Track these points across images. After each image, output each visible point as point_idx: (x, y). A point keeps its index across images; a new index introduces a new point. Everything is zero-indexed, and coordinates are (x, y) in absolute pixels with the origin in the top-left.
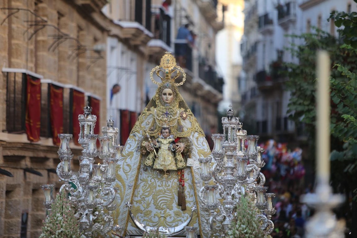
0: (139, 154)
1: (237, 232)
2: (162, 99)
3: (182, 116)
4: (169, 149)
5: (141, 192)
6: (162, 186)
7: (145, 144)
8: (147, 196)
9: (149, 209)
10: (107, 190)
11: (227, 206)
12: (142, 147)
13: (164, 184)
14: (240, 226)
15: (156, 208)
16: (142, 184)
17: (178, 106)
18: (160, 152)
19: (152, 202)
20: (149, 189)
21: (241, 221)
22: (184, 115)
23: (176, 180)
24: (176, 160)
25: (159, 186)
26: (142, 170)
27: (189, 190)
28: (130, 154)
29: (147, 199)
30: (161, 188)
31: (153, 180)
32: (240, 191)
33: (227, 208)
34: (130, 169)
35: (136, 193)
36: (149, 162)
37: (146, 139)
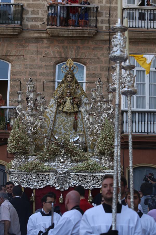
0: (56, 105)
1: (104, 135)
2: (67, 79)
3: (76, 88)
4: (70, 102)
5: (58, 123)
6: (67, 120)
7: (59, 100)
8: (60, 125)
9: (61, 131)
10: (40, 117)
11: (99, 124)
12: (57, 101)
13: (68, 119)
14: (105, 132)
15: (64, 130)
16: (58, 120)
17: (74, 83)
18: (66, 104)
19: (63, 128)
20: (61, 122)
21: (105, 130)
22: (78, 87)
23: (74, 118)
24: (74, 107)
25: (66, 120)
26: (57, 113)
27: (80, 122)
28: (52, 106)
29: (60, 126)
30: (67, 121)
31: (63, 118)
32: (105, 116)
33: (98, 125)
34: (52, 112)
35: (55, 124)
36: (61, 109)
37: (60, 98)
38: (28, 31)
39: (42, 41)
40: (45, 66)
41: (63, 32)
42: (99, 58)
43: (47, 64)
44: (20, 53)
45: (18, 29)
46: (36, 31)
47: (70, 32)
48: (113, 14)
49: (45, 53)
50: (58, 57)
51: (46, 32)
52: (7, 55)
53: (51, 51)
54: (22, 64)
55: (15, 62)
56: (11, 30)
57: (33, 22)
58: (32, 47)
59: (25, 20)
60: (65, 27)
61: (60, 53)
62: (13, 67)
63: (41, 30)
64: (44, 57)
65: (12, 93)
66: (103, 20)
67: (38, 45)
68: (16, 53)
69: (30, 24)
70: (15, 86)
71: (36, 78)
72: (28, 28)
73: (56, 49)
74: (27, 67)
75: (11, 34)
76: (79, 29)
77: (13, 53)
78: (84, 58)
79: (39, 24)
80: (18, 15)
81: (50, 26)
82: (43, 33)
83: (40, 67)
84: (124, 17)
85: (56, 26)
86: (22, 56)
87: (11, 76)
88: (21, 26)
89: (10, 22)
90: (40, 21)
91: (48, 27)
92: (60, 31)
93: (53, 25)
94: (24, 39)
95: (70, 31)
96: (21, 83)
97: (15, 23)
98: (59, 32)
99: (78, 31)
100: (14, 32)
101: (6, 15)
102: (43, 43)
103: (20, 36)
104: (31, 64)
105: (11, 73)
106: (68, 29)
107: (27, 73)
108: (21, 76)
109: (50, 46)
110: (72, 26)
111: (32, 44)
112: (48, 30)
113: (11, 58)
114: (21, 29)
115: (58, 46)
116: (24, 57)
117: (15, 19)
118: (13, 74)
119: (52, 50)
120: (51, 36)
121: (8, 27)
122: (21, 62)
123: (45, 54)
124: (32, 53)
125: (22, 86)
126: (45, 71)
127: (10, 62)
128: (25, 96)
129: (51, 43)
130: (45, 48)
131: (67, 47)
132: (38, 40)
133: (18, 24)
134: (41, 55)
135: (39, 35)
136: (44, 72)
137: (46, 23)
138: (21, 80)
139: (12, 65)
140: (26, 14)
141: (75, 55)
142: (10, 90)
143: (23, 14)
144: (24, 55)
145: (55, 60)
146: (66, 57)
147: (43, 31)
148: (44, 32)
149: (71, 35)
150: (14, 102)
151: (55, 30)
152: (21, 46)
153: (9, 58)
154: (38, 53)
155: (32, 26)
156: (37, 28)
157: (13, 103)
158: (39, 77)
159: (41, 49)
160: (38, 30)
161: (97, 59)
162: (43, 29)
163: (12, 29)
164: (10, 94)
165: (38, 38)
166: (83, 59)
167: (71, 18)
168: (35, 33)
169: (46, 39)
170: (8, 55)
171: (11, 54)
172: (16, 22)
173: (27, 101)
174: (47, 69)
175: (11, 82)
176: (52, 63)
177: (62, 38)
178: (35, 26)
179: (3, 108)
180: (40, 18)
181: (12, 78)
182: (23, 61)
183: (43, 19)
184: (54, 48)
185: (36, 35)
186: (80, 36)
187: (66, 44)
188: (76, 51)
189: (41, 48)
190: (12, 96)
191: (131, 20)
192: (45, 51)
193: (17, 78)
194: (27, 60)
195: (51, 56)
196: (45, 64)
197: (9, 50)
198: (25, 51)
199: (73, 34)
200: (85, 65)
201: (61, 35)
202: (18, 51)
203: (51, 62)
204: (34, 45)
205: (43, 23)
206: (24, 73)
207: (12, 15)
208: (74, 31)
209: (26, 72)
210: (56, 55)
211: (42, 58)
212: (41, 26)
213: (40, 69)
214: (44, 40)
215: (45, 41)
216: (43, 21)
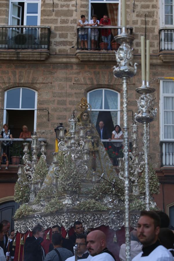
38: (56, 56)
39: (72, 66)
40: (75, 93)
41: (95, 57)
42: (134, 84)
43: (77, 92)
44: (48, 80)
45: (45, 53)
46: (64, 56)
47: (102, 57)
48: (149, 36)
49: (74, 79)
50: (89, 84)
51: (75, 56)
52: (33, 82)
53: (82, 78)
54: (49, 92)
55: (42, 90)
56: (37, 55)
57: (61, 46)
58: (61, 74)
59: (53, 44)
60: (97, 51)
61: (91, 79)
62: (40, 95)
63: (70, 55)
64: (74, 84)
65: (39, 124)
66: (138, 42)
67: (68, 71)
68: (43, 80)
69: (58, 48)
70: (43, 117)
71: (65, 107)
72: (56, 53)
73: (87, 74)
74: (55, 95)
75: (38, 59)
76: (112, 53)
77: (40, 80)
78: (118, 84)
79: (68, 48)
80: (45, 39)
81: (80, 50)
82: (73, 58)
83: (69, 95)
84: (161, 39)
85: (87, 49)
86: (50, 84)
87: (38, 105)
88: (49, 51)
89: (36, 46)
90: (69, 45)
91: (78, 51)
92: (91, 55)
93: (83, 49)
94: (52, 64)
95: (103, 55)
96: (49, 112)
97: (41, 48)
98: (89, 56)
99: (110, 55)
100: (41, 57)
101: (32, 39)
102: (72, 69)
103: (47, 62)
104: (60, 92)
105: (38, 102)
106: (100, 53)
107: (56, 102)
108: (49, 105)
109: (80, 72)
110: (104, 50)
111: (60, 70)
112: (78, 54)
113: (38, 86)
114: (48, 54)
115: (89, 71)
116: (52, 84)
117: (41, 43)
118: (40, 104)
119: (82, 76)
120: (82, 61)
121: (34, 52)
122: (49, 90)
123: (75, 81)
124: (61, 80)
125: (50, 116)
126: (75, 99)
127: (37, 90)
128: (53, 127)
129: (81, 69)
130: (75, 74)
131: (99, 73)
132: (67, 65)
133: (44, 48)
134: (71, 82)
135: (68, 60)
136: (74, 101)
137: (76, 47)
138: (49, 109)
139: (39, 93)
140: (54, 38)
141: (108, 81)
142: (37, 120)
143: (50, 38)
144: (52, 82)
145: (85, 87)
146: (98, 83)
147: (72, 55)
148: (74, 56)
149: (103, 60)
150: (42, 134)
151: (86, 54)
152: (49, 73)
153: (35, 86)
154: (67, 79)
155: (60, 51)
156: (66, 52)
157: (40, 134)
158: (69, 106)
159: (71, 76)
160: (67, 55)
161: (132, 85)
162: (72, 54)
163: (39, 54)
164: (37, 126)
165: (67, 64)
166: (117, 86)
167: (103, 41)
168: (63, 58)
169: (76, 65)
170: (35, 82)
171: (38, 82)
172: (43, 46)
173: (55, 133)
174: (77, 98)
175: (38, 112)
176: (83, 91)
177: (93, 63)
178: (64, 50)
179: (30, 141)
180: (69, 42)
181: (39, 108)
182: (51, 89)
183: (73, 43)
184: (85, 74)
185: (65, 60)
186: (113, 61)
187: (97, 70)
188: (109, 77)
189: (70, 74)
190: (39, 127)
191: (169, 42)
192: (75, 78)
193: (44, 108)
194: (55, 87)
195: (82, 83)
196: (75, 92)
197: (35, 77)
198: (54, 78)
199: (105, 58)
200: (119, 92)
201: (92, 60)
202: (45, 78)
203: (81, 89)
204: (63, 71)
205: (73, 47)
206: (52, 102)
207: (38, 39)
208: (106, 54)
209: (54, 101)
210: (88, 82)
211: (72, 85)
212: (70, 50)
213: (70, 97)
214: (73, 65)
215: (75, 67)
216: (72, 45)
